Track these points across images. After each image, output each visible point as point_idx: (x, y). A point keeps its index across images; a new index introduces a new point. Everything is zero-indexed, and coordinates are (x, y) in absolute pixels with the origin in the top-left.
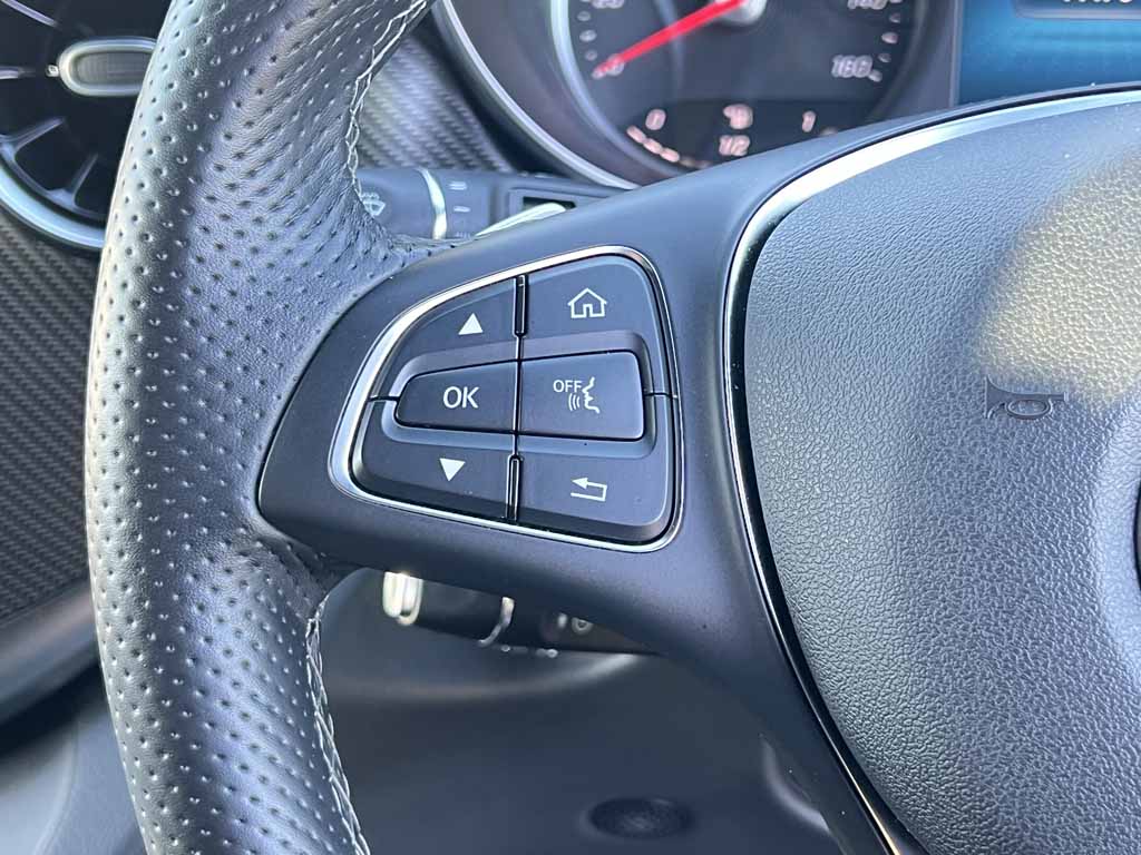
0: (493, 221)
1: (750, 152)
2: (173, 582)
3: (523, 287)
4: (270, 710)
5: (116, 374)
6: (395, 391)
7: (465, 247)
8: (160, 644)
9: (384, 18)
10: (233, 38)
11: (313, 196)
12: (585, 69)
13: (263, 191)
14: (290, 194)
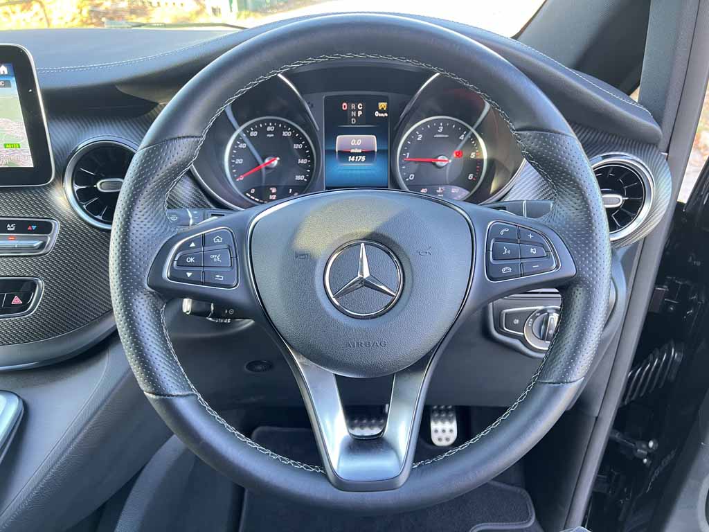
0: (204, 219)
1: (277, 199)
2: (130, 301)
3: (204, 236)
4: (153, 328)
5: (116, 258)
6: (176, 259)
7: (195, 227)
8: (128, 314)
9: (171, 181)
10: (138, 188)
11: (157, 219)
12: (234, 179)
13: (146, 219)
14: (152, 219)
